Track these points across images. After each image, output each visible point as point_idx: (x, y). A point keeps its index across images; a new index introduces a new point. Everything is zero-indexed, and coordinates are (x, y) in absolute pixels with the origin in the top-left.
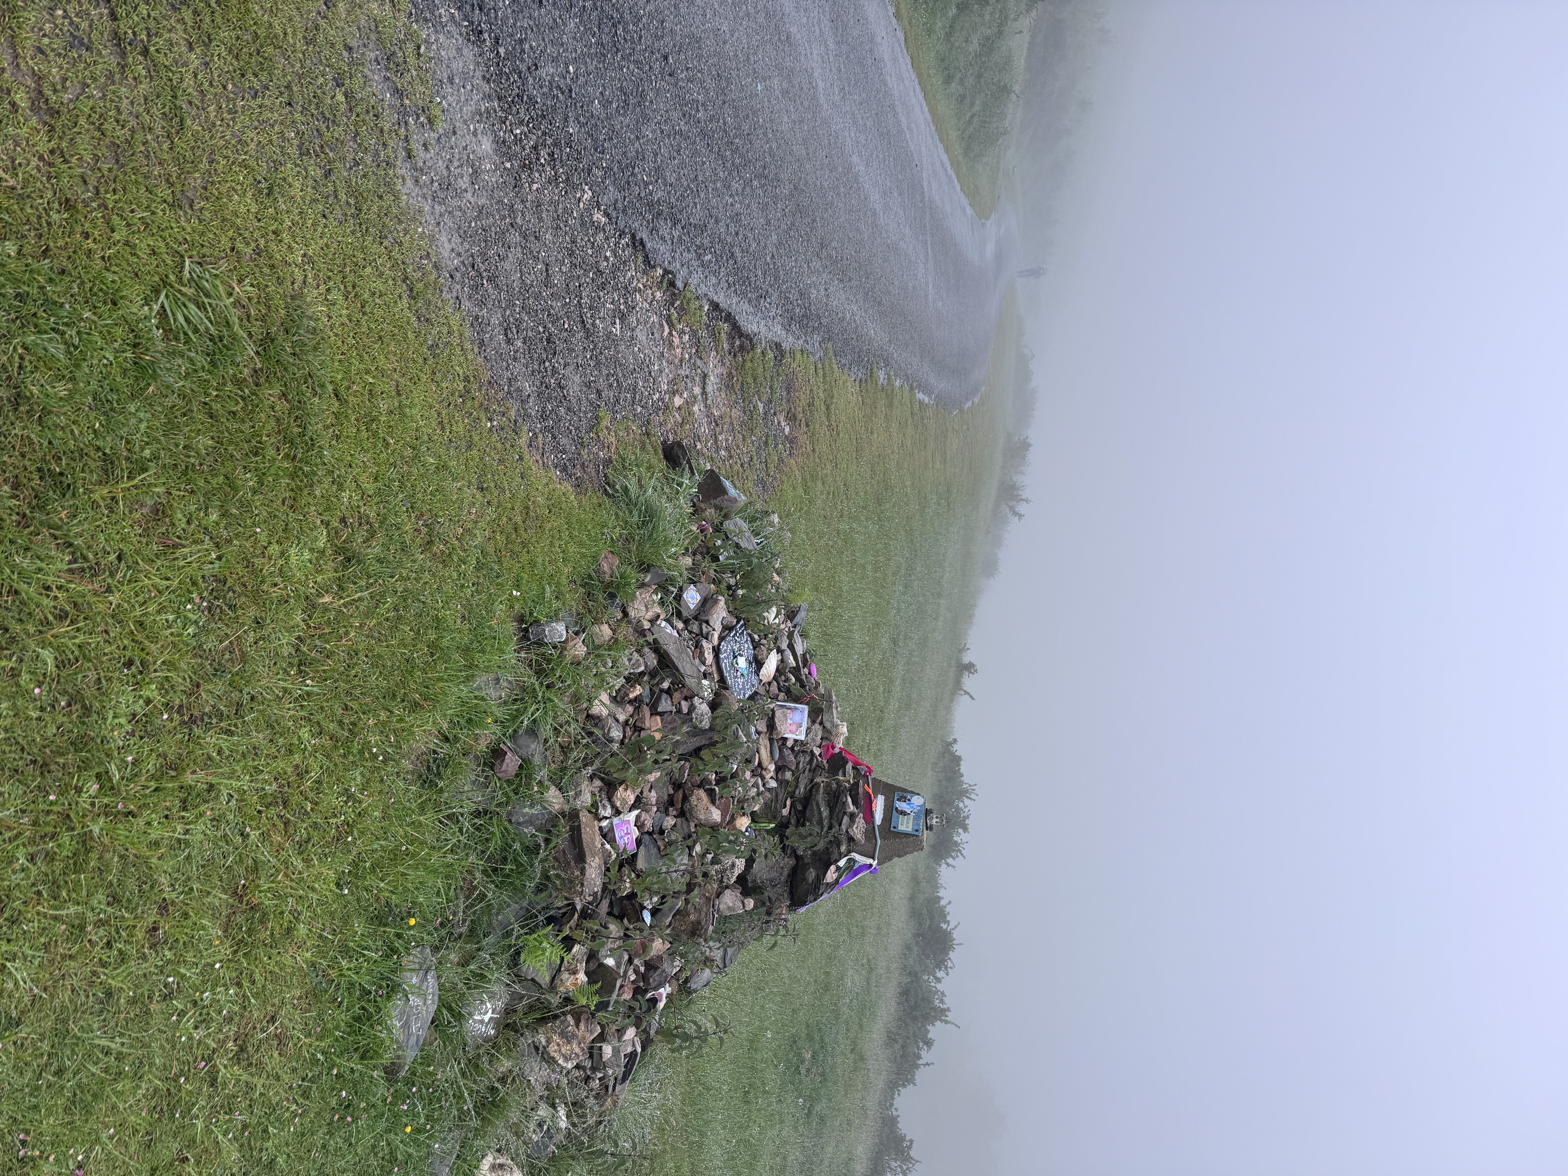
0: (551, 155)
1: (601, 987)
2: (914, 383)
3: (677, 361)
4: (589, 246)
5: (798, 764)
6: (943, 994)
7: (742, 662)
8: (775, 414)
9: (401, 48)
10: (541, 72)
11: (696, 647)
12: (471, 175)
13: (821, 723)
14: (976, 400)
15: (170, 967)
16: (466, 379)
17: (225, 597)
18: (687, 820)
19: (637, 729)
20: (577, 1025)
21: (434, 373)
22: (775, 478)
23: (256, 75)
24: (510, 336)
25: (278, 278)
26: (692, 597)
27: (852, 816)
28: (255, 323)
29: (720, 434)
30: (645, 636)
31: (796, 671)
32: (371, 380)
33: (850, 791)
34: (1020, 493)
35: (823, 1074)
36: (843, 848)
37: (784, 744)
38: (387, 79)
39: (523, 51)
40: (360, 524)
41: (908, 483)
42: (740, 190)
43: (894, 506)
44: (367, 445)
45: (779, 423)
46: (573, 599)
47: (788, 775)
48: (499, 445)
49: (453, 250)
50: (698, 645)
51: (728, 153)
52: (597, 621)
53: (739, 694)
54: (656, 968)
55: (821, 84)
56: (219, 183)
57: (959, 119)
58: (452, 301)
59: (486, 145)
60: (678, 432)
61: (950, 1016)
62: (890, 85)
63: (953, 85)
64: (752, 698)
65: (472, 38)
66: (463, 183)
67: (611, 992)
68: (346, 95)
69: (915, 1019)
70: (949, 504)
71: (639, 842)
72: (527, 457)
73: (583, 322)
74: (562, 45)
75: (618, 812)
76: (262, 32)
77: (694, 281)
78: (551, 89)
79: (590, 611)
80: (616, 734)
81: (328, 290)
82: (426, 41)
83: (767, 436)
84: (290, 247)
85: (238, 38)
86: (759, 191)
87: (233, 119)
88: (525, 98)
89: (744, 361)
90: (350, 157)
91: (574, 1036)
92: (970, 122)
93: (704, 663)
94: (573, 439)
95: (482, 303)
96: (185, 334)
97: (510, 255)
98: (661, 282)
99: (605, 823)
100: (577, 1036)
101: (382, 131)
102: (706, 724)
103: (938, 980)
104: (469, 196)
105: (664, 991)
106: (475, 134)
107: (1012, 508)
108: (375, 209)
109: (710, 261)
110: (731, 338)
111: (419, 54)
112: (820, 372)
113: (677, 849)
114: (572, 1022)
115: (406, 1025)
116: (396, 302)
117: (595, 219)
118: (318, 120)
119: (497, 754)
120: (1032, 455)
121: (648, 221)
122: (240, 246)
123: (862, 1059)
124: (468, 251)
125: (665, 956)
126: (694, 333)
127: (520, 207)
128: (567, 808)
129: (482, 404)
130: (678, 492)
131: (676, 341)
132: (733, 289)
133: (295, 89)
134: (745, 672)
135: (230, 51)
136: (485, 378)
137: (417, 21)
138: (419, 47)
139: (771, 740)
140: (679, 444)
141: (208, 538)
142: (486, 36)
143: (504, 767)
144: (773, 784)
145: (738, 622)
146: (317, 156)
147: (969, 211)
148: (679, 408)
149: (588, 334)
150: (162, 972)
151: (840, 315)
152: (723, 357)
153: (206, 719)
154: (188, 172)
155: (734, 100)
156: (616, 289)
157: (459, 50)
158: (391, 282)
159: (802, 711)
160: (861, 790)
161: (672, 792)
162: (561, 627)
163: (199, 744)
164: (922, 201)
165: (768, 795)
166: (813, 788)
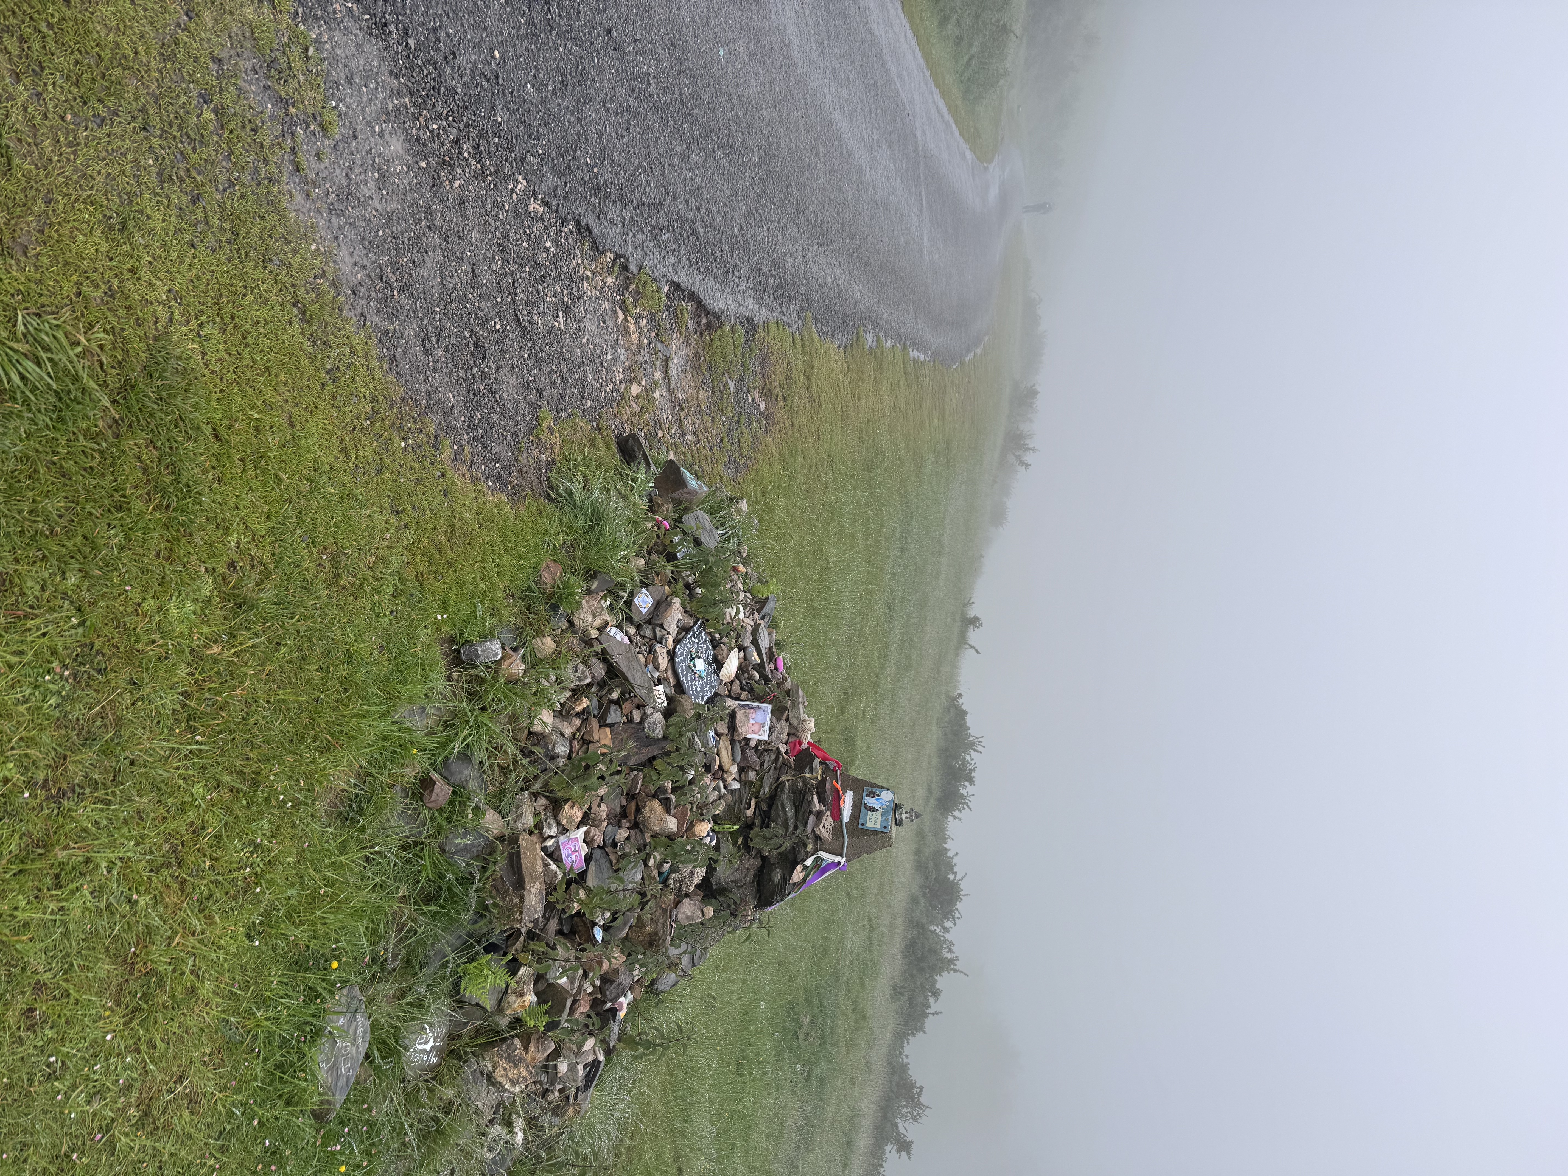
0: (477, 147)
1: (551, 1007)
2: (907, 341)
3: (634, 347)
4: (524, 238)
5: (762, 764)
6: (951, 943)
7: (700, 665)
8: (748, 391)
9: (284, 53)
10: (461, 60)
11: (650, 652)
12: (377, 180)
13: (787, 720)
14: (978, 351)
15: (51, 1046)
16: (375, 400)
17: (92, 662)
18: (641, 831)
19: (586, 742)
20: (526, 1048)
21: (334, 398)
22: (750, 458)
23: (100, 101)
24: (428, 345)
25: (138, 319)
26: (644, 601)
27: (819, 815)
28: (110, 371)
29: (686, 417)
30: (591, 646)
31: (760, 668)
32: (256, 416)
33: (817, 788)
34: (1027, 442)
35: (822, 1037)
36: (810, 848)
37: (747, 744)
38: (266, 88)
39: (438, 40)
40: (252, 567)
41: (902, 445)
42: (701, 162)
43: (886, 470)
44: (254, 483)
45: (753, 400)
46: (510, 614)
47: (752, 776)
48: (417, 465)
49: (355, 264)
50: (651, 651)
51: (686, 125)
52: (539, 633)
53: (697, 697)
54: (612, 982)
55: (794, 40)
56: (60, 224)
57: (957, 62)
58: (354, 319)
59: (396, 145)
60: (636, 422)
61: (959, 965)
62: (877, 33)
63: (949, 26)
64: (711, 700)
65: (375, 32)
66: (369, 189)
67: (562, 1011)
68: (216, 111)
69: (921, 970)
70: (948, 461)
71: (588, 859)
72: (450, 472)
73: (518, 320)
74: (485, 28)
75: (564, 830)
76: (106, 54)
77: (649, 263)
78: (473, 78)
79: (531, 624)
80: (562, 749)
81: (201, 325)
82: (316, 41)
83: (740, 414)
84: (150, 284)
85: (77, 63)
86: (723, 162)
87: (75, 153)
88: (442, 90)
89: (712, 340)
90: (222, 178)
91: (521, 1059)
92: (968, 64)
93: (657, 669)
94: (509, 445)
95: (393, 316)
96: (23, 392)
97: (427, 260)
98: (613, 266)
99: (550, 843)
100: (525, 1060)
101: (262, 146)
102: (659, 733)
103: (946, 930)
104: (376, 203)
105: (624, 1001)
106: (381, 135)
107: (1018, 457)
108: (256, 231)
109: (668, 240)
110: (696, 317)
111: (308, 58)
112: (799, 343)
113: (630, 862)
114: (519, 1045)
115: (334, 1068)
116: (284, 329)
117: (531, 209)
118: (182, 142)
119: (425, 783)
120: (1040, 402)
121: (594, 206)
122: (86, 289)
123: (864, 1017)
124: (374, 262)
125: (622, 969)
126: (653, 316)
127: (440, 207)
128: (507, 832)
129: (393, 424)
130: (632, 488)
131: (632, 327)
132: (695, 267)
133: (151, 112)
134: (704, 674)
135: (68, 78)
136: (396, 397)
137: (304, 21)
138: (307, 50)
139: (733, 742)
140: (634, 437)
141: (67, 603)
142: (392, 28)
143: (434, 797)
144: (736, 786)
145: (695, 623)
146: (182, 181)
147: (969, 155)
148: (637, 397)
149: (525, 332)
150: (42, 1051)
151: (820, 281)
152: (688, 338)
153: (77, 789)
154: (19, 217)
155: (691, 69)
156: (557, 279)
157: (359, 46)
158: (277, 308)
159: (765, 710)
160: (828, 787)
161: (624, 803)
162: (495, 647)
163: (71, 817)
164: (916, 150)
165: (730, 798)
166: (778, 787)
